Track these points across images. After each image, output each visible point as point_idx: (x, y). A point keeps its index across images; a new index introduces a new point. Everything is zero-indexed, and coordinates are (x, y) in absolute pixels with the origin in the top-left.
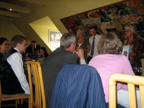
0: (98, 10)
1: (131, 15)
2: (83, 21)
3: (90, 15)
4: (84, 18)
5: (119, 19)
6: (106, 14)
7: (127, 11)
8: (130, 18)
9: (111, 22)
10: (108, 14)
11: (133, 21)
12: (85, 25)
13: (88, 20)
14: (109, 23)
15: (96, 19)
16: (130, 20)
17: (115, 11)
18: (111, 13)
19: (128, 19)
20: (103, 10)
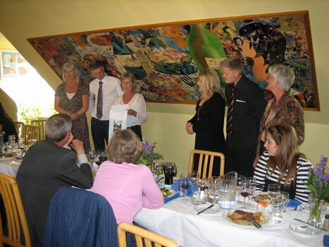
0: (108, 33)
1: (169, 48)
2: (78, 48)
3: (92, 40)
4: (80, 44)
5: (147, 52)
6: (124, 42)
7: (160, 41)
8: (167, 53)
9: (132, 56)
10: (127, 42)
11: (171, 58)
12: (83, 56)
13: (88, 48)
14: (130, 56)
15: (105, 48)
16: (166, 57)
17: (139, 39)
18: (132, 41)
19: (164, 54)
20: (117, 35)
